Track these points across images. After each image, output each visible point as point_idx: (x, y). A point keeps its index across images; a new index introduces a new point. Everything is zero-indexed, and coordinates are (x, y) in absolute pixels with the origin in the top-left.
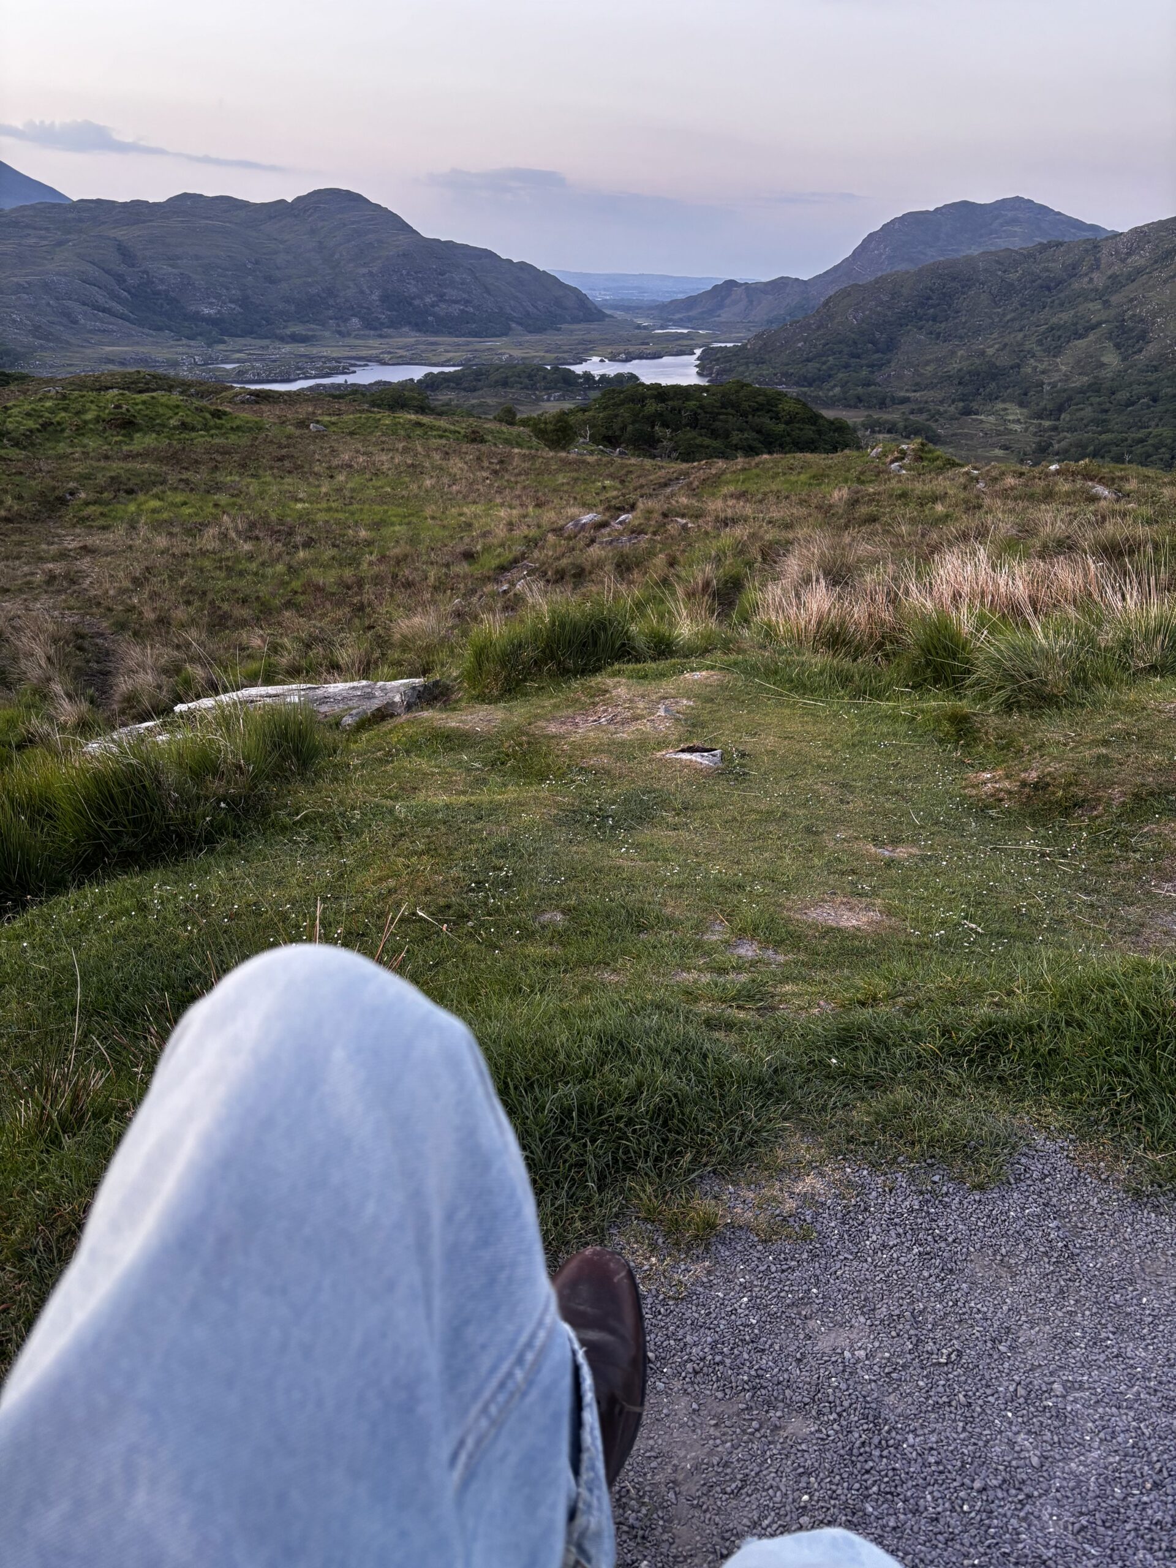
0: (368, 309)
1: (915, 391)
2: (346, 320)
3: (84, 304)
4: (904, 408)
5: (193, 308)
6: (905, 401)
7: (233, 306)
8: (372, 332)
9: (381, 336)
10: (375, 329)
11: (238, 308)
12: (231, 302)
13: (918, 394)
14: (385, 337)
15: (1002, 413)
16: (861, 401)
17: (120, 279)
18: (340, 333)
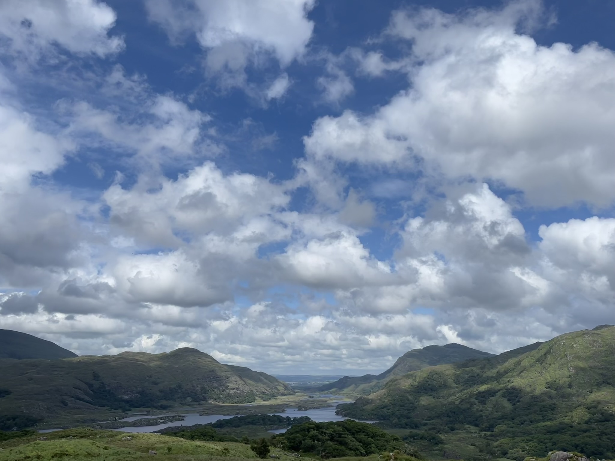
0: (195, 393)
1: (430, 420)
2: (185, 398)
3: (72, 397)
4: (425, 428)
5: (120, 396)
6: (425, 425)
7: (137, 395)
8: (195, 403)
9: (199, 404)
10: (197, 402)
11: (139, 396)
12: (137, 393)
13: (431, 421)
14: (201, 405)
15: (468, 429)
16: (407, 425)
17: (90, 386)
18: (181, 404)
